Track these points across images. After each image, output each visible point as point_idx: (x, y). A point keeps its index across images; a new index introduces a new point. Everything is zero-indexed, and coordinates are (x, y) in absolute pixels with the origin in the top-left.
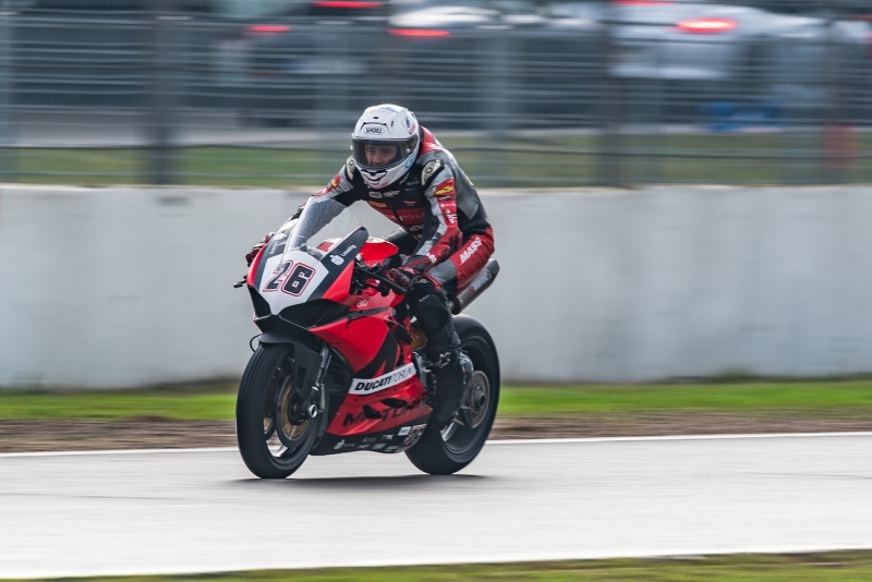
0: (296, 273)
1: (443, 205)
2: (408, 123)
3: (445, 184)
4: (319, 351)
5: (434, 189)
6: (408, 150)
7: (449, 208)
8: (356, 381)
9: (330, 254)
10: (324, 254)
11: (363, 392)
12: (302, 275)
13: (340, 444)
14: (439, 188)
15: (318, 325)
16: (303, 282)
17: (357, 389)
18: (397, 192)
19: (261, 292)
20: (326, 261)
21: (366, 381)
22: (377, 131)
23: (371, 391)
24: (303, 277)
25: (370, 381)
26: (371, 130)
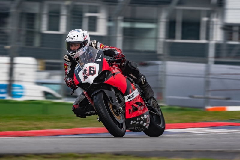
0: (90, 69)
2: (84, 35)
11: (129, 100)
17: (127, 99)
19: (83, 82)
20: (96, 62)
21: (128, 96)
22: (72, 39)
23: (131, 99)
24: (93, 69)
25: (130, 95)
26: (70, 38)
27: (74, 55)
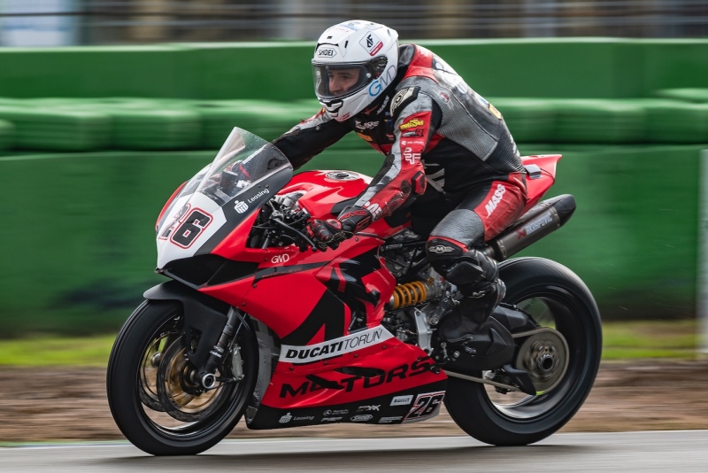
0: (190, 221)
1: (404, 143)
2: (370, 41)
3: (414, 116)
4: (226, 313)
5: (402, 122)
6: (369, 75)
7: (409, 145)
8: (285, 349)
9: (235, 199)
10: (228, 199)
11: (297, 360)
12: (197, 224)
13: (287, 418)
14: (407, 121)
15: (210, 284)
16: (195, 231)
17: (288, 356)
18: (375, 124)
20: (228, 209)
21: (299, 349)
22: (329, 53)
23: (309, 359)
24: (197, 225)
25: (305, 348)
26: (323, 52)
27: (336, 111)
